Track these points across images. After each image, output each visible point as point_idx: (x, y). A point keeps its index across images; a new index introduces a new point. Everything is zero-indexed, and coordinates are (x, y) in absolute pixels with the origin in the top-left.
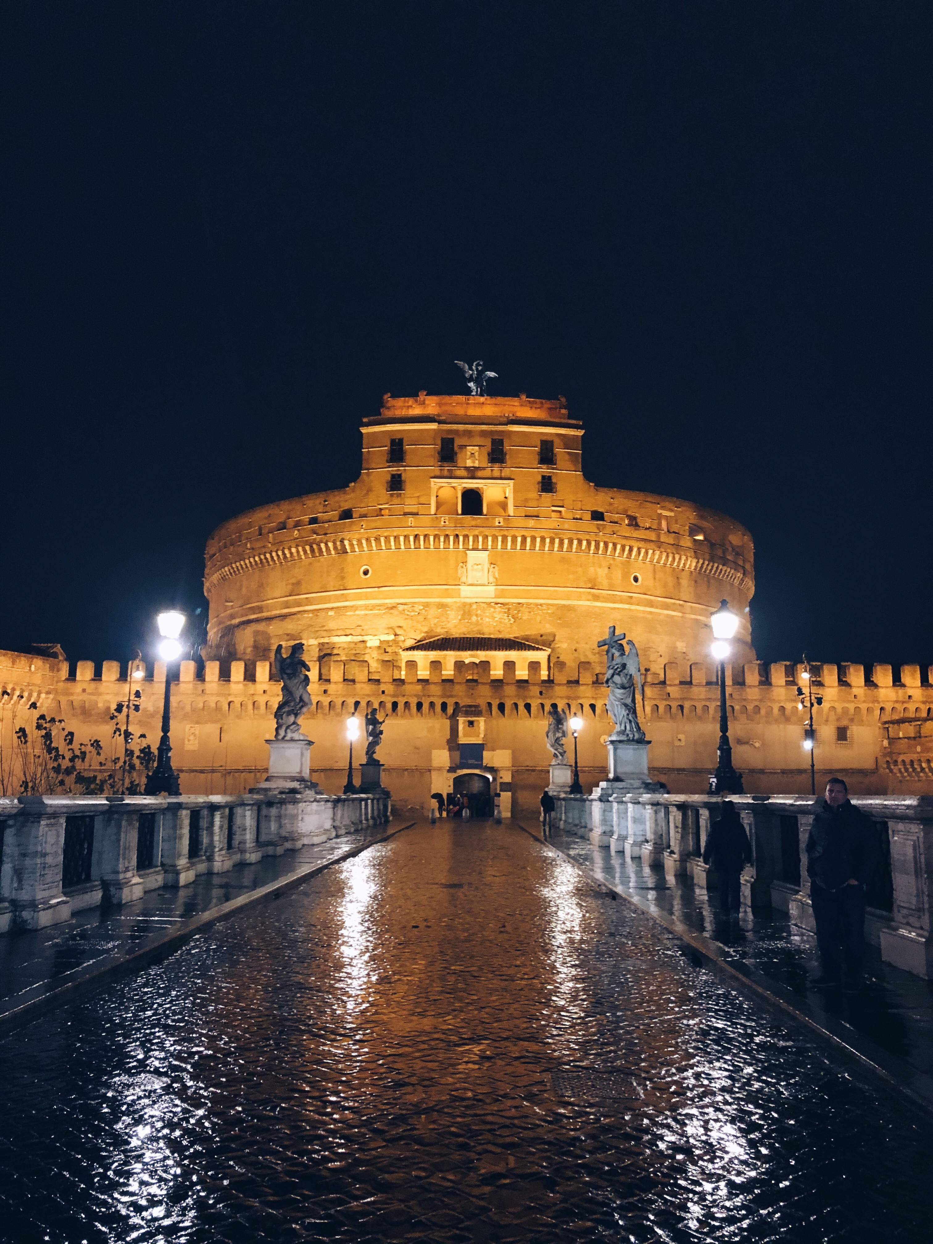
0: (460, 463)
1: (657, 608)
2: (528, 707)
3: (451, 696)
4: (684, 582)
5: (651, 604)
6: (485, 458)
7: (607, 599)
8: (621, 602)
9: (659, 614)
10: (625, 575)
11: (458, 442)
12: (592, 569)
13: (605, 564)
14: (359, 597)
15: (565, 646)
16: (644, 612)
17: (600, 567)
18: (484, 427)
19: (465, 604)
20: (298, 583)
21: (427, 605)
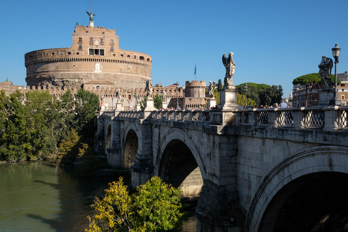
0: (94, 44)
1: (133, 74)
2: (111, 96)
3: (97, 94)
4: (138, 69)
5: (132, 73)
6: (99, 43)
7: (124, 73)
8: (127, 73)
9: (133, 76)
10: (127, 68)
11: (94, 39)
12: (121, 67)
13: (123, 66)
14: (73, 71)
15: (115, 82)
16: (131, 75)
17: (122, 66)
18: (99, 36)
19: (95, 74)
20: (58, 67)
21: (87, 74)
